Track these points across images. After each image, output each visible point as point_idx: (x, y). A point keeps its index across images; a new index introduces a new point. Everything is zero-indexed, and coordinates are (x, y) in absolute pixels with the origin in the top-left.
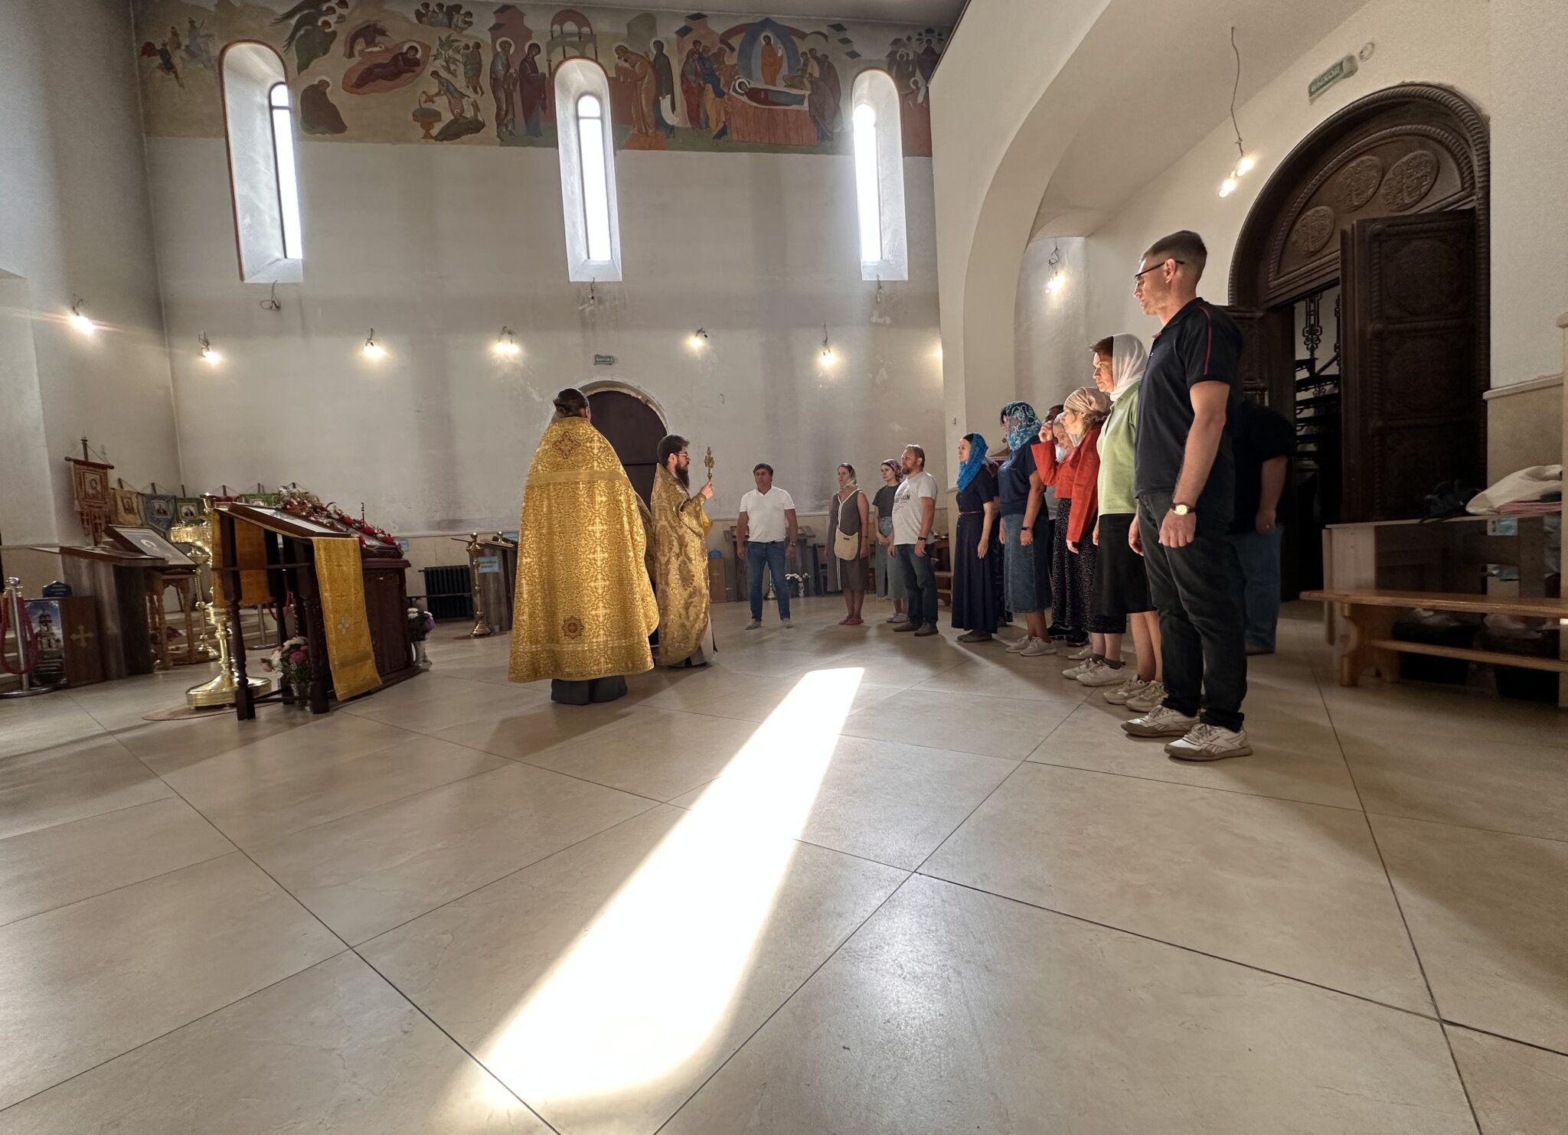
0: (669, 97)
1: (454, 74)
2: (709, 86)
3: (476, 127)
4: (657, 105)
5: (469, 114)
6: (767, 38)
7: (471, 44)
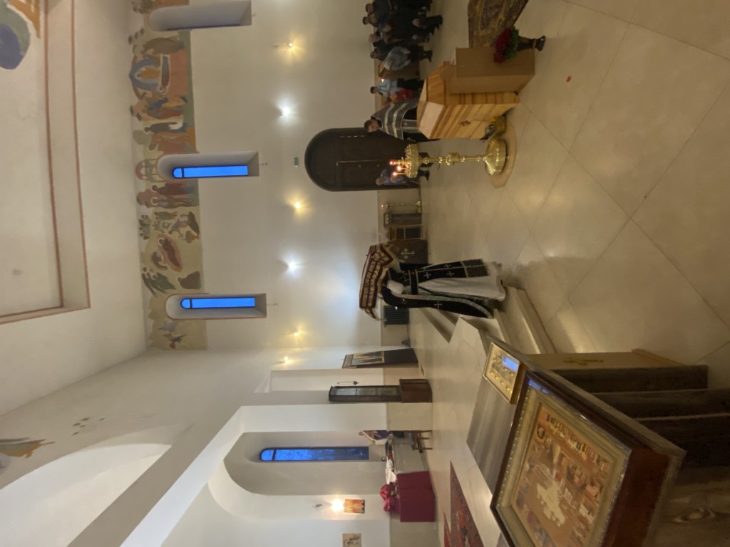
0: (171, 126)
1: (169, 225)
2: (163, 105)
3: (191, 216)
4: (174, 131)
5: (186, 219)
6: (138, 76)
7: (155, 216)
